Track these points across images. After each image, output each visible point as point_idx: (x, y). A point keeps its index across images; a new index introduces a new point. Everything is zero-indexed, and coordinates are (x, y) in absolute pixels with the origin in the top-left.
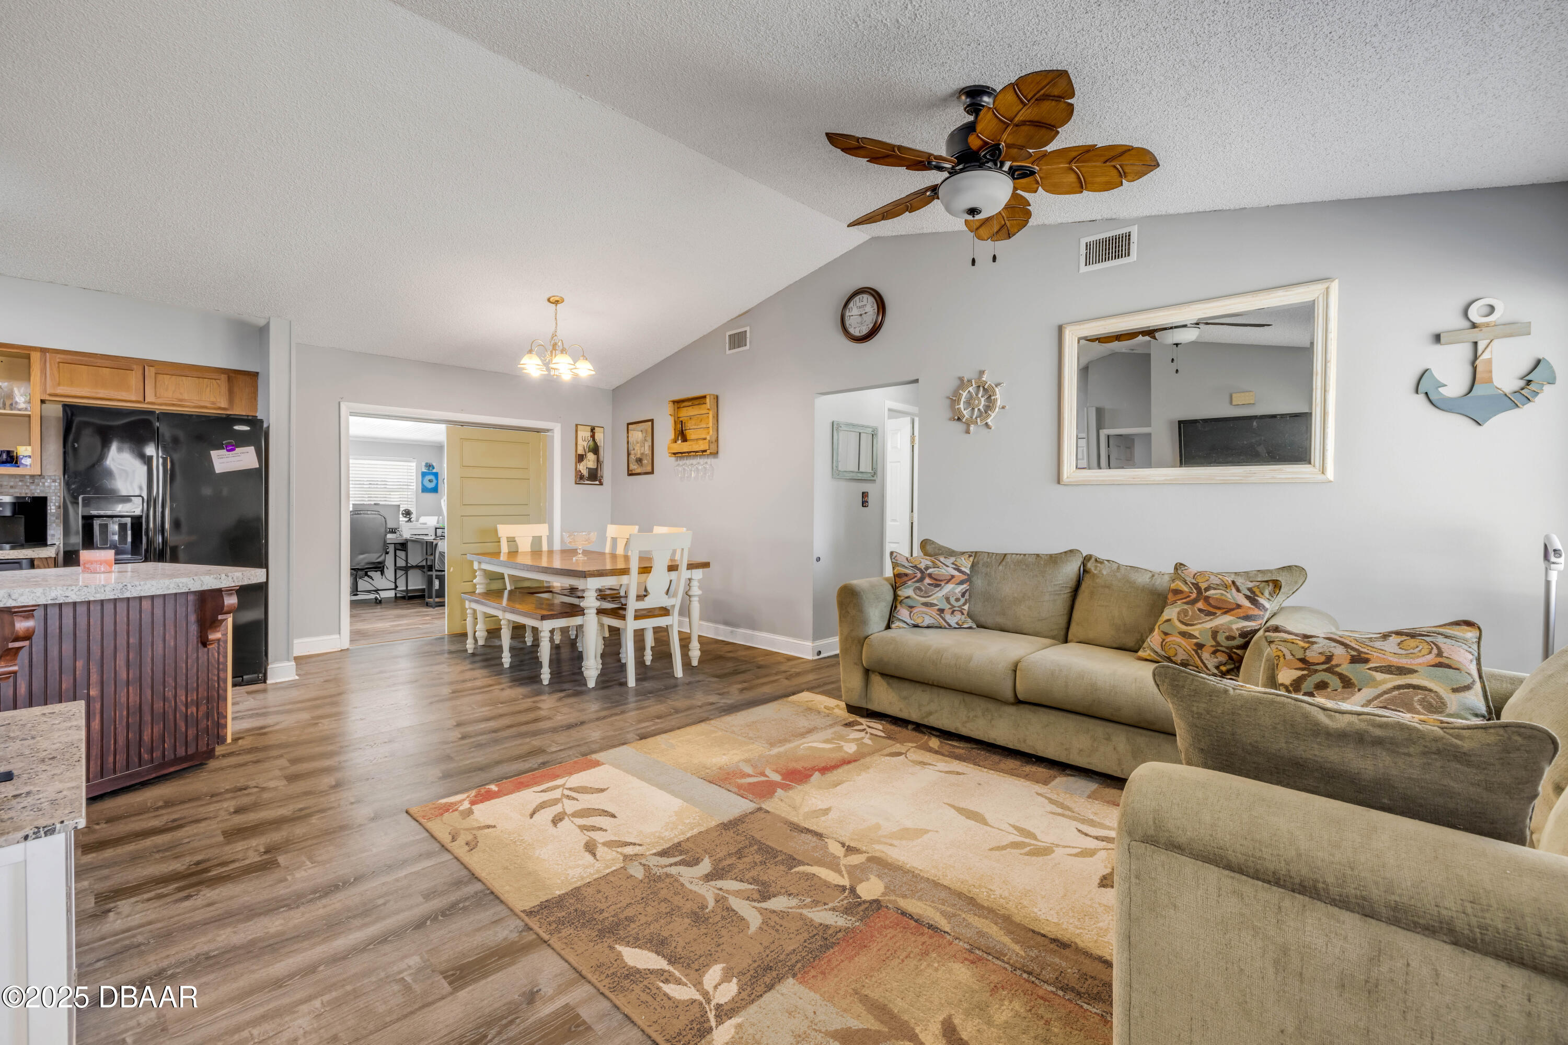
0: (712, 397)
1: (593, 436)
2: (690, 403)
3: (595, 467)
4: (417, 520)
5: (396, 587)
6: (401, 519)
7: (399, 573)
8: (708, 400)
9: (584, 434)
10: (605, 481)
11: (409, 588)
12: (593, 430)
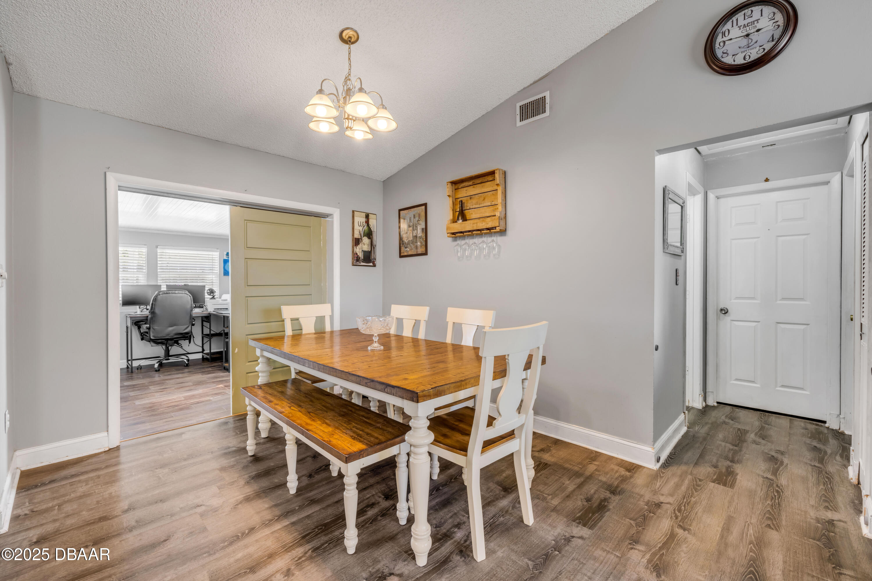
0: (501, 172)
1: (367, 222)
2: (471, 183)
3: (370, 250)
4: (220, 298)
5: (203, 350)
6: (206, 297)
7: (206, 340)
8: (497, 175)
9: (360, 219)
10: (377, 262)
11: (212, 351)
12: (367, 216)
